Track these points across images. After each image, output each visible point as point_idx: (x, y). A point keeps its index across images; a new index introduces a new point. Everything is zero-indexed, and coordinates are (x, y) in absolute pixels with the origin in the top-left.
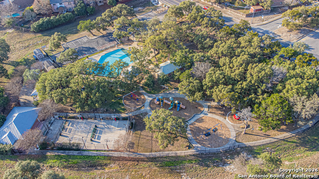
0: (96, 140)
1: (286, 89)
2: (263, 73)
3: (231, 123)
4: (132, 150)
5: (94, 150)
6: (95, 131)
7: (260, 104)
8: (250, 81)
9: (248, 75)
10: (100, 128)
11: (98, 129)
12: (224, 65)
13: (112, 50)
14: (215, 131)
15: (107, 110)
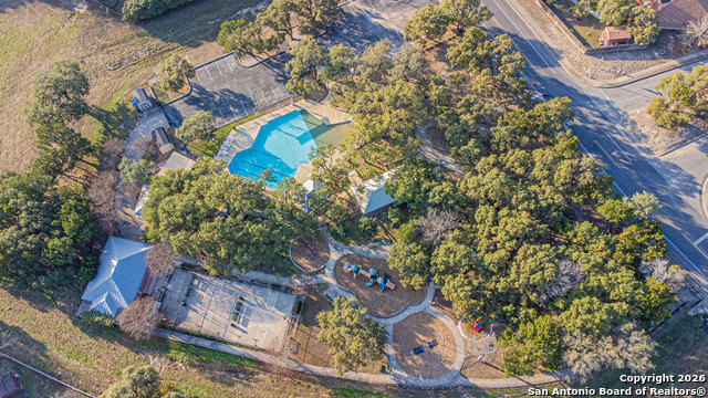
0: (240, 326)
1: (568, 312)
2: (538, 276)
3: (463, 334)
4: (295, 357)
5: (236, 344)
6: (239, 307)
7: (516, 327)
8: (514, 281)
9: (513, 269)
10: (248, 302)
11: (245, 304)
12: (482, 222)
13: (282, 112)
14: (431, 347)
15: (261, 265)
